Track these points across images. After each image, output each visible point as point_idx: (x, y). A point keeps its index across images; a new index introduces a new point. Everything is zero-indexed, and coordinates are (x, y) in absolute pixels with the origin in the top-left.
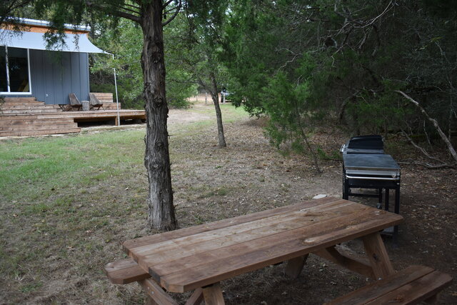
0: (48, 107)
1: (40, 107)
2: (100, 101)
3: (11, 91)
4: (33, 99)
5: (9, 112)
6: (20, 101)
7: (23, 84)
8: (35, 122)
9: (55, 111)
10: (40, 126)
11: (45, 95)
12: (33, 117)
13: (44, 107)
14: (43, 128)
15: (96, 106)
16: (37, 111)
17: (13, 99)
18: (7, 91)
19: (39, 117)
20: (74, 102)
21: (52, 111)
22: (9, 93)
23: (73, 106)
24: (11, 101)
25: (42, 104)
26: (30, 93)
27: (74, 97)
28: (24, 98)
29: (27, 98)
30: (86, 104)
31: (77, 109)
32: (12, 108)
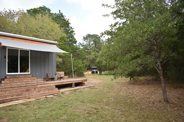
0: (39, 80)
1: (35, 80)
2: (61, 75)
3: (20, 72)
4: (31, 76)
5: (20, 83)
6: (25, 77)
7: (25, 68)
8: (37, 89)
9: (43, 81)
10: (39, 91)
11: (36, 74)
12: (35, 86)
13: (37, 80)
14: (41, 92)
15: (59, 78)
16: (34, 82)
17: (21, 76)
18: (18, 72)
19: (38, 86)
20: (50, 77)
21: (41, 82)
22: (19, 73)
23: (50, 79)
24: (21, 78)
25: (36, 78)
26: (29, 73)
27: (50, 74)
28: (27, 76)
29: (28, 76)
30: (56, 77)
31: (51, 80)
32: (21, 81)
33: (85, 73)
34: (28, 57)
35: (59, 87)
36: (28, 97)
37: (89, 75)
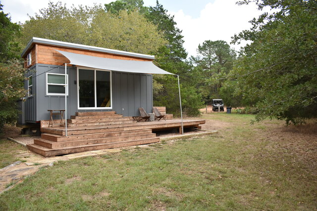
0: (126, 119)
1: (120, 120)
2: (161, 113)
4: (113, 112)
5: (98, 124)
6: (104, 114)
7: (104, 101)
8: (123, 134)
9: (131, 122)
10: (127, 138)
11: (122, 110)
12: (121, 129)
13: (123, 119)
14: (130, 140)
15: (158, 117)
16: (118, 123)
17: (99, 113)
18: (94, 106)
19: (125, 129)
20: (144, 116)
21: (129, 122)
22: (96, 108)
23: (144, 118)
24: (98, 115)
25: (121, 116)
26: (111, 108)
27: (143, 110)
28: (107, 112)
29: (109, 112)
30: (152, 115)
31: (145, 120)
32: (99, 120)
33: (201, 110)
34: (109, 82)
35: (159, 132)
36: (110, 146)
37: (209, 113)
